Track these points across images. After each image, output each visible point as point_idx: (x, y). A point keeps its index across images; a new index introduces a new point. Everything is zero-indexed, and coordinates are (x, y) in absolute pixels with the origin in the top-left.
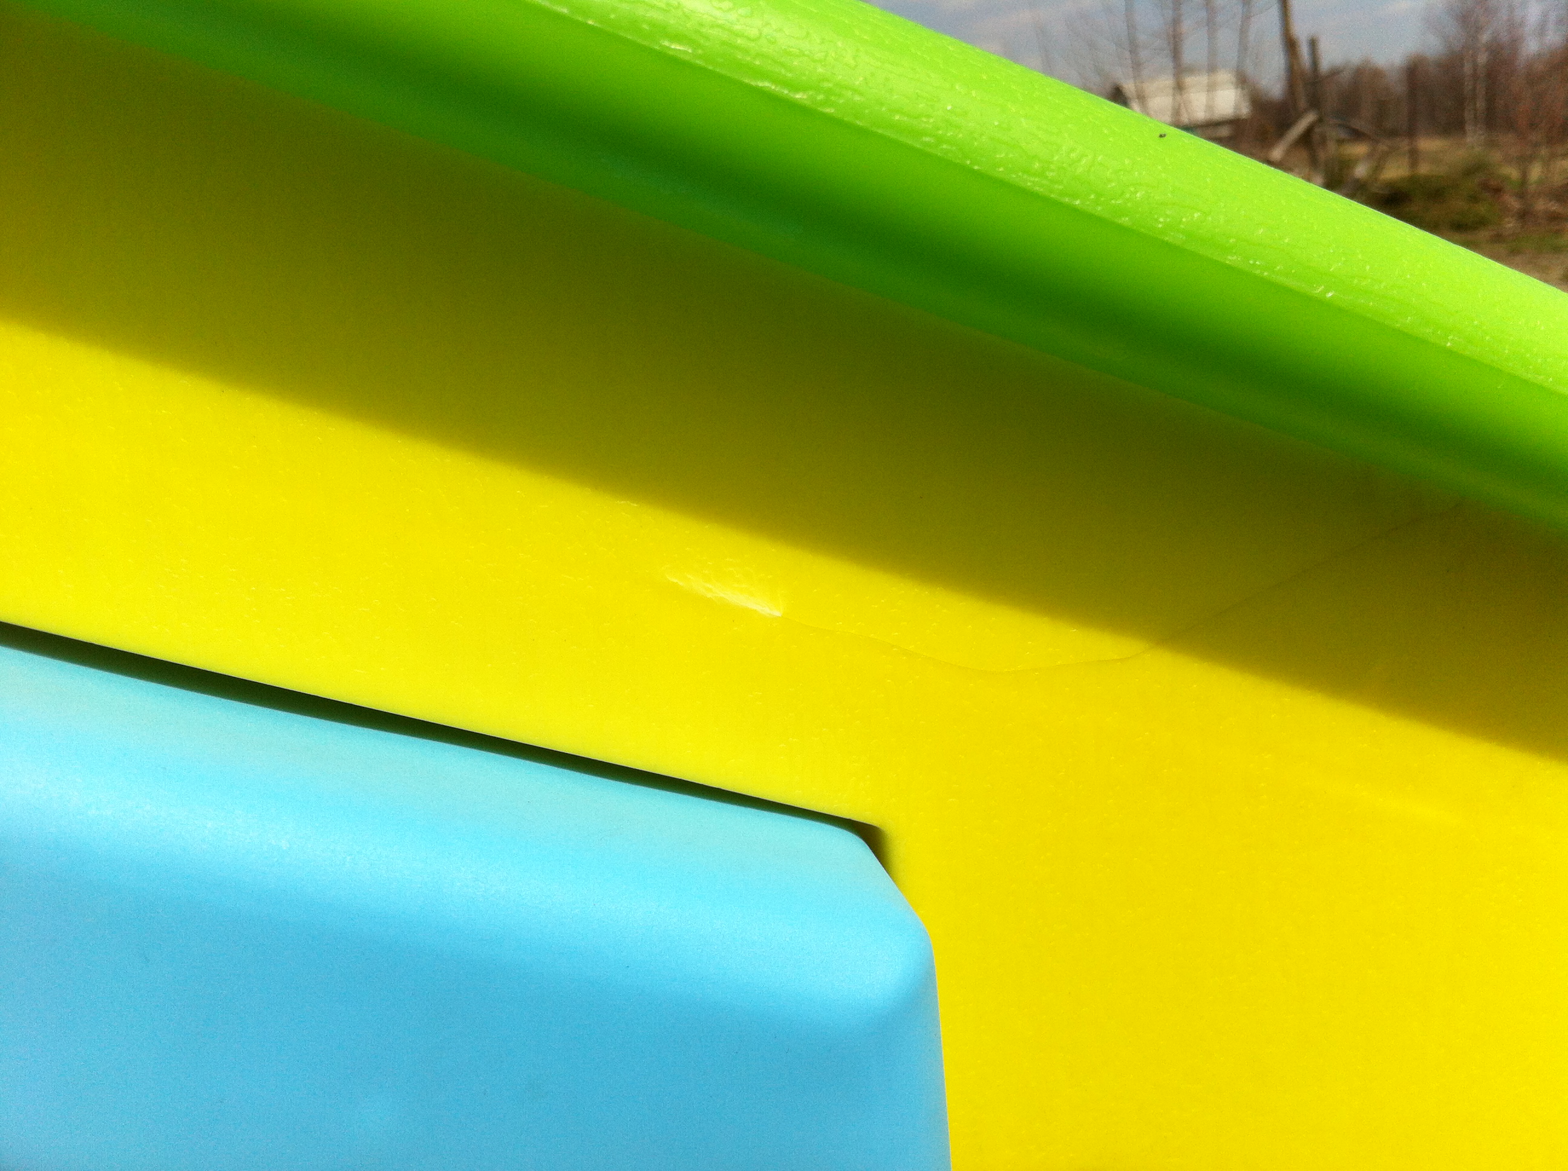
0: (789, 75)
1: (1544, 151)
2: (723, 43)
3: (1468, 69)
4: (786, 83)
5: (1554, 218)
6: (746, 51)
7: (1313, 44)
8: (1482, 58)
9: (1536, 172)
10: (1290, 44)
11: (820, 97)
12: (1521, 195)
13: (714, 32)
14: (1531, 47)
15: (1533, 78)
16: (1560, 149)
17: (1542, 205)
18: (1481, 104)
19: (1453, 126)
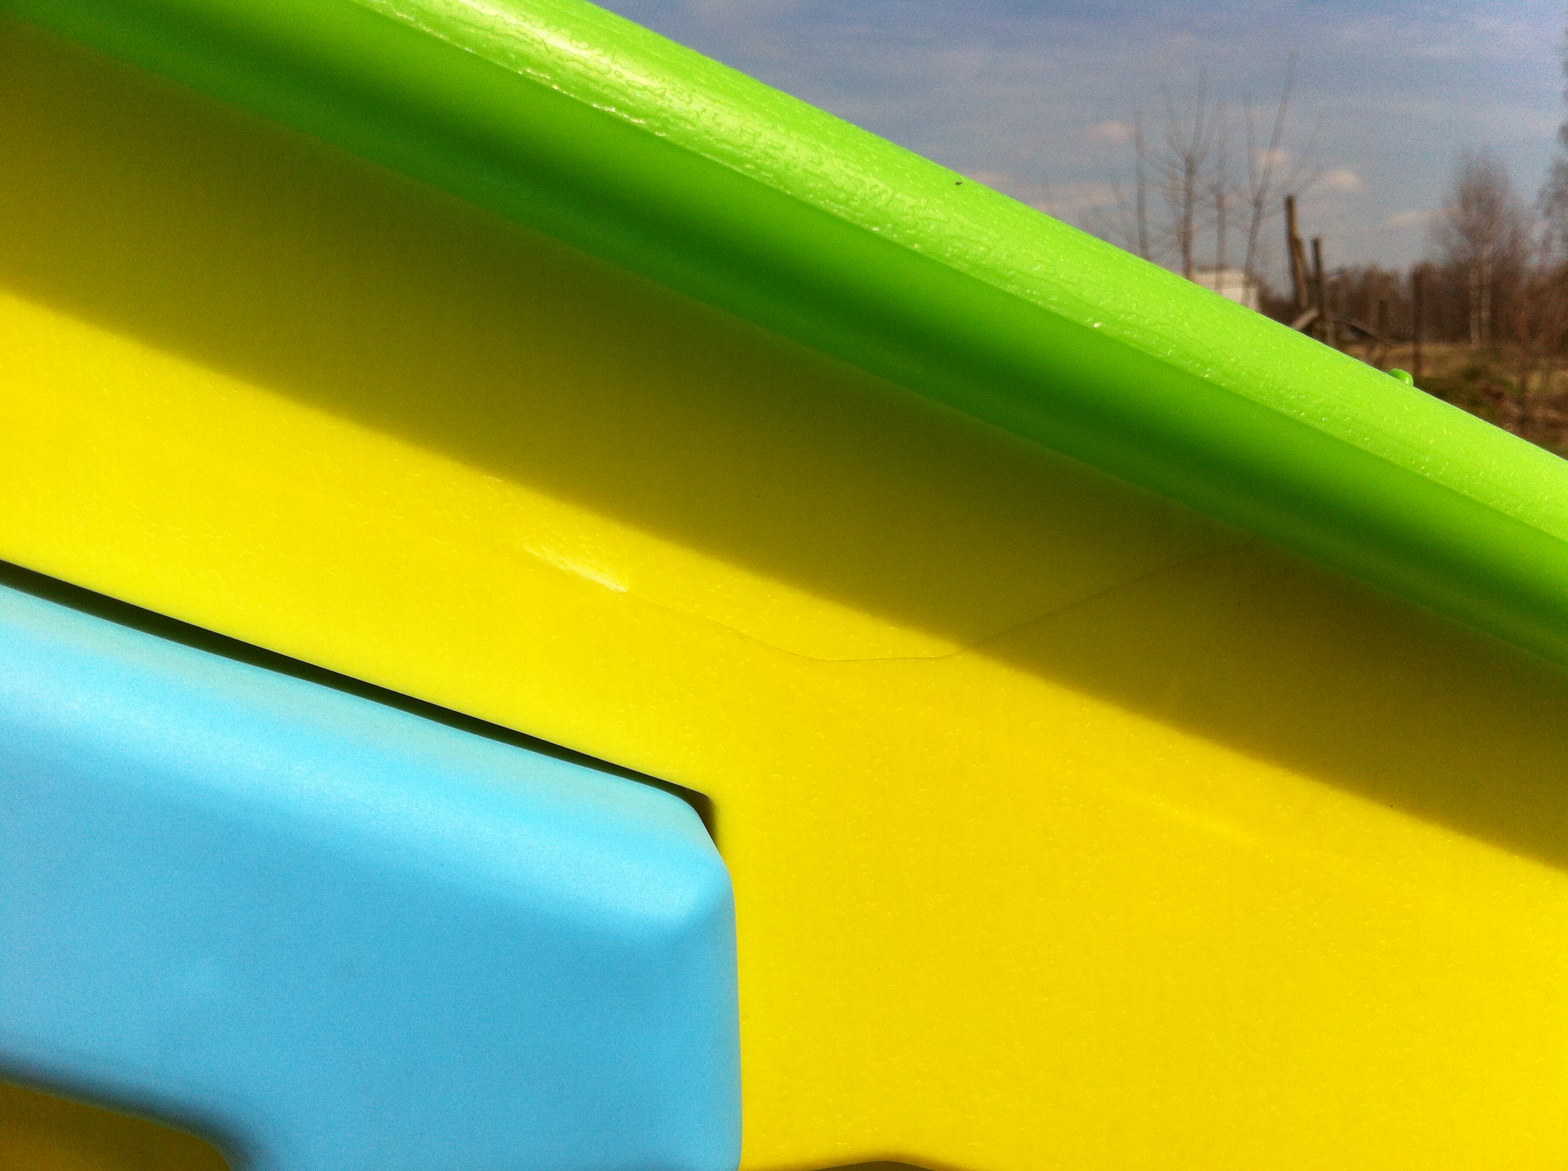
0: (631, 104)
1: (1544, 362)
2: (578, 74)
3: (1473, 279)
4: (627, 109)
5: (1553, 425)
6: (596, 82)
7: (1316, 244)
8: (1488, 269)
9: (1535, 382)
10: (1294, 244)
11: (657, 124)
12: (1521, 402)
13: (569, 64)
14: (1534, 261)
15: (1535, 293)
16: (1559, 361)
17: (1539, 413)
18: (1485, 315)
19: (1458, 333)
